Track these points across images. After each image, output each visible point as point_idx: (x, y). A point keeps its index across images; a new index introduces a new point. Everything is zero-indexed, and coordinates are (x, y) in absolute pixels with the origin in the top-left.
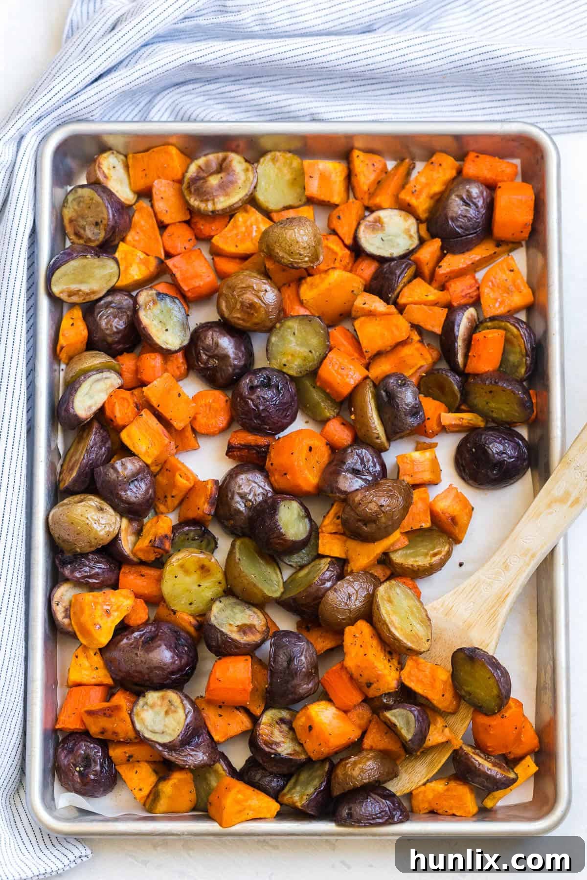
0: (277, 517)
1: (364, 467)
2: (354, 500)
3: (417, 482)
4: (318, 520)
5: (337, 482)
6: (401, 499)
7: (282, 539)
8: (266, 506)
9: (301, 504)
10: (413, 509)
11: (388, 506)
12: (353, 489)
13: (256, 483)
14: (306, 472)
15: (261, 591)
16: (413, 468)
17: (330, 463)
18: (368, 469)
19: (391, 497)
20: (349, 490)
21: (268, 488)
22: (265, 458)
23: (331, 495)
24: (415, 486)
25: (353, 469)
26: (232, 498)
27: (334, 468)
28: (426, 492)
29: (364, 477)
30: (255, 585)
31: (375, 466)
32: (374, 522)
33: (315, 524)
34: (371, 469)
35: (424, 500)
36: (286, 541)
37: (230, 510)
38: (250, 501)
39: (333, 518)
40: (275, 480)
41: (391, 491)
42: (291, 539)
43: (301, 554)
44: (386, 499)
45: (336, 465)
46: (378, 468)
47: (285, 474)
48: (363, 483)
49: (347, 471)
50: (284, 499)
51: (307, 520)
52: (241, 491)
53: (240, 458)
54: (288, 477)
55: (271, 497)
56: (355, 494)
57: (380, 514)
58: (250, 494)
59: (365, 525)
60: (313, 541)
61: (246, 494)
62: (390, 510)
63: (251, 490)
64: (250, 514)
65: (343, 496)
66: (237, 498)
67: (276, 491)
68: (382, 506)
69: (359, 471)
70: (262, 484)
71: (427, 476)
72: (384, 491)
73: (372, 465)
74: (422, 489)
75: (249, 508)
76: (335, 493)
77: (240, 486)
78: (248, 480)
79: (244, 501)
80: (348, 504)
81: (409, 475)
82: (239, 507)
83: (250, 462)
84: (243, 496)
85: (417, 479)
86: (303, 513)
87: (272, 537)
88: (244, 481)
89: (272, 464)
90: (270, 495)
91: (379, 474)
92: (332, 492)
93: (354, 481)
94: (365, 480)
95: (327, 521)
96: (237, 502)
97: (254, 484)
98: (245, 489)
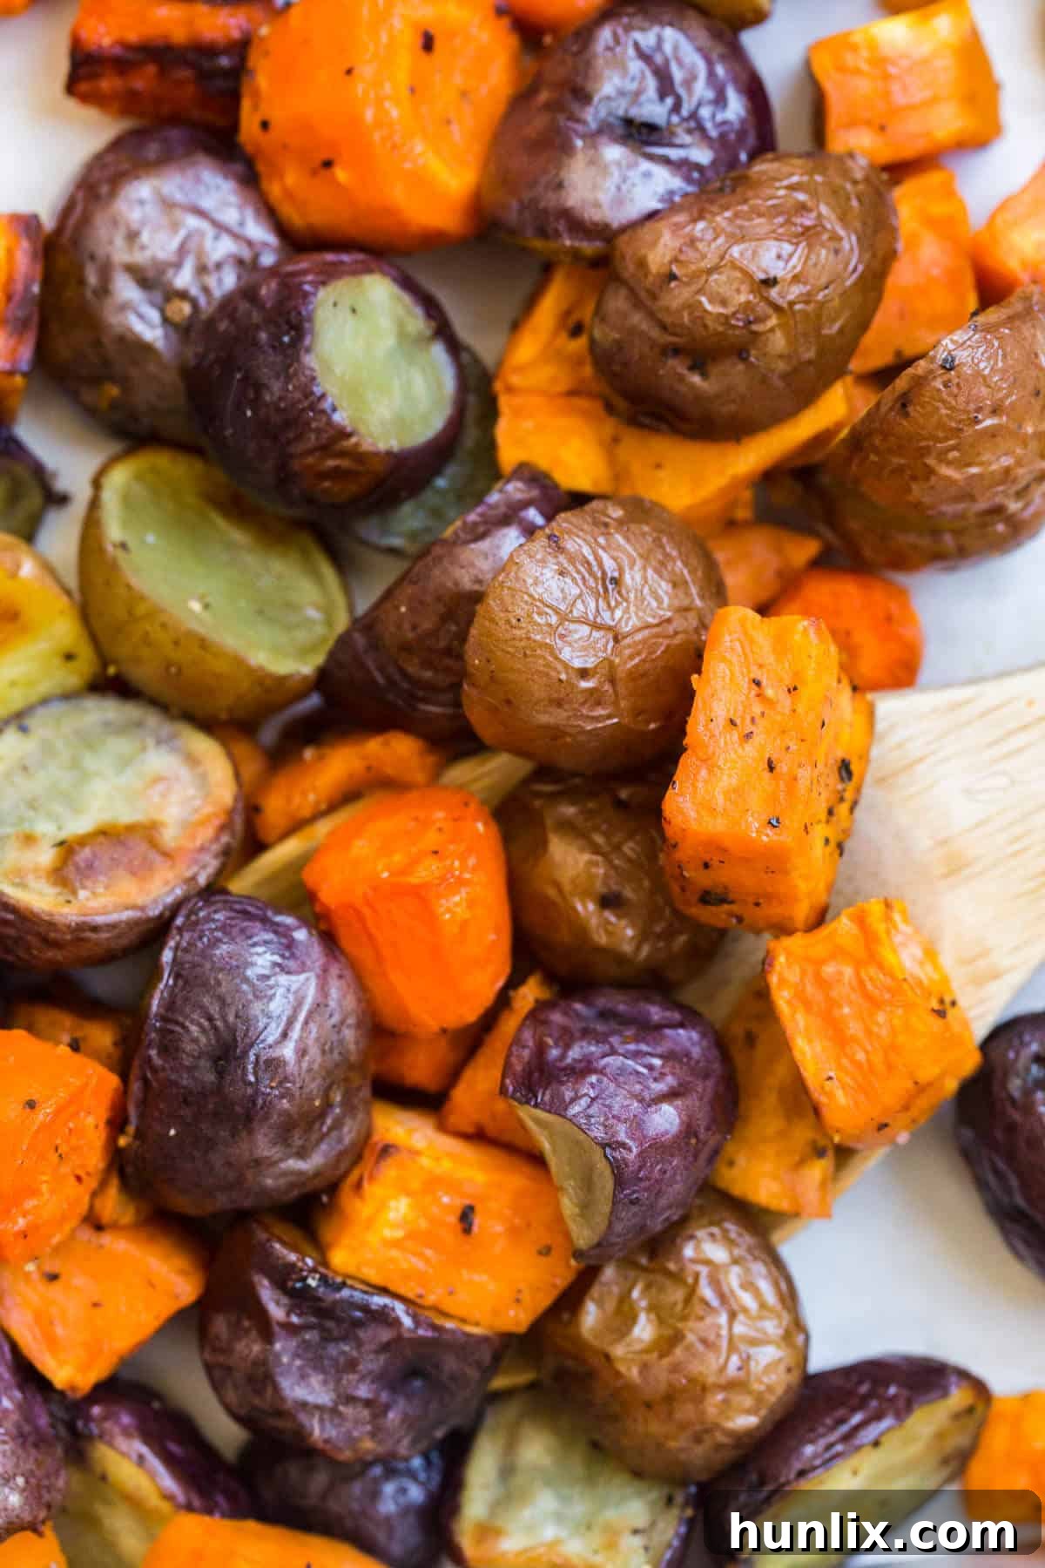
0: (309, 360)
1: (676, 108)
2: (642, 264)
3: (909, 151)
4: (484, 346)
5: (560, 186)
6: (849, 242)
7: (343, 454)
8: (256, 317)
9: (407, 284)
10: (902, 276)
11: (796, 279)
12: (633, 211)
13: (201, 213)
14: (419, 147)
15: (239, 662)
16: (887, 95)
17: (522, 99)
18: (694, 115)
19: (808, 235)
20: (617, 217)
21: (258, 231)
22: (235, 98)
23: (538, 244)
24: (898, 170)
25: (628, 122)
26: (104, 290)
27: (539, 123)
28: (949, 192)
29: (674, 154)
30: (203, 643)
31: (720, 101)
32: (741, 353)
33: (476, 360)
34: (705, 112)
35: (948, 226)
36: (359, 456)
37: (98, 343)
38: (183, 295)
39: (555, 334)
40: (289, 195)
41: (802, 208)
42: (382, 446)
43: (429, 497)
44: (787, 248)
45: (549, 107)
46: (736, 108)
47: (328, 164)
48: (676, 183)
49: (605, 130)
50: (328, 275)
51: (438, 351)
52: (139, 258)
53: (127, 103)
54: (341, 174)
55: (273, 272)
56: (646, 232)
57: (760, 320)
58: (178, 265)
59: (699, 366)
60: (471, 437)
61: (161, 268)
62: (807, 298)
63: (182, 251)
64: (190, 353)
65: (589, 247)
66: (126, 289)
67: (295, 241)
68: (770, 282)
69: (651, 128)
70: (230, 216)
71: (946, 122)
72: (775, 211)
73: (710, 95)
74: (932, 179)
75: (182, 330)
76: (557, 234)
77: (132, 236)
78: (168, 205)
79: (158, 296)
80: (617, 279)
81: (868, 123)
82: (139, 327)
83: (174, 120)
84: (150, 279)
85: (908, 139)
86: (417, 323)
87: (298, 448)
88: (151, 210)
89: (265, 125)
90: (268, 260)
91: (742, 134)
92: (543, 233)
93: (634, 175)
94: (683, 167)
95: (527, 348)
96: (124, 307)
97: (192, 222)
98: (158, 245)
